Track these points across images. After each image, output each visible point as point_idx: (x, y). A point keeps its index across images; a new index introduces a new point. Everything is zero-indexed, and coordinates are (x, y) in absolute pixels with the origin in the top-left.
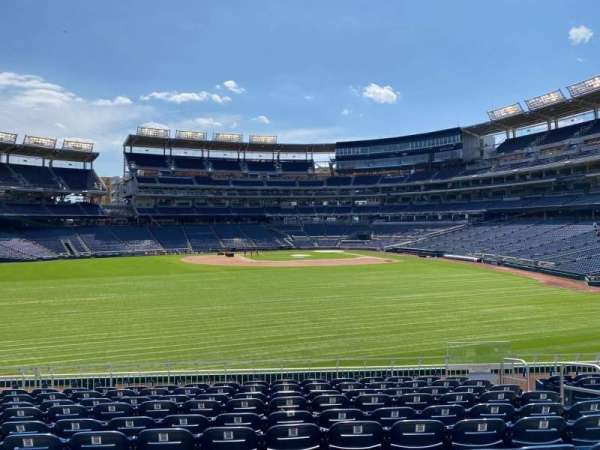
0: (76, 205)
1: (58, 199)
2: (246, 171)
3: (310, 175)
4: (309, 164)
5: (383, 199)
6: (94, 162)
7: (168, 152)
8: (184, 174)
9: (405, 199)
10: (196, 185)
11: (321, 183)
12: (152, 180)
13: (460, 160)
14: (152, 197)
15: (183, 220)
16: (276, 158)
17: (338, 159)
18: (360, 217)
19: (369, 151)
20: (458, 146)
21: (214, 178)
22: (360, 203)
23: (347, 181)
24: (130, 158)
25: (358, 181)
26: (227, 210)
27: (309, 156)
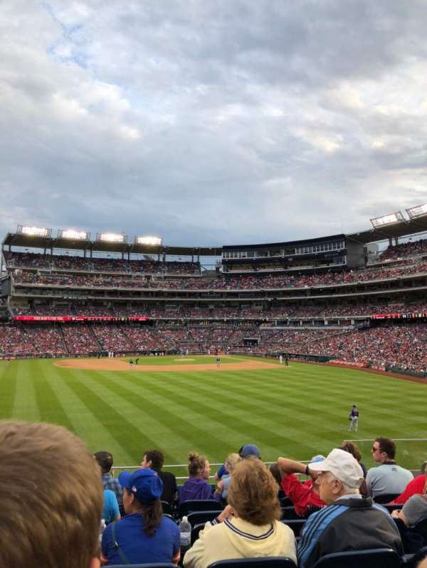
2: (130, 273)
3: (197, 278)
5: (269, 303)
7: (48, 252)
9: (291, 304)
13: (345, 266)
16: (161, 260)
17: (224, 262)
19: (256, 256)
20: (343, 253)
24: (8, 255)
27: (195, 259)
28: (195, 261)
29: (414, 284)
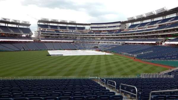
2: (68, 30)
3: (84, 31)
5: (102, 38)
7: (48, 24)
9: (107, 38)
10: (55, 33)
11: (87, 33)
12: (44, 31)
13: (120, 29)
14: (44, 36)
16: (76, 26)
17: (91, 27)
20: (120, 26)
21: (60, 31)
23: (93, 33)
25: (96, 33)
26: (63, 39)
27: (84, 26)
28: (84, 27)
29: (135, 34)
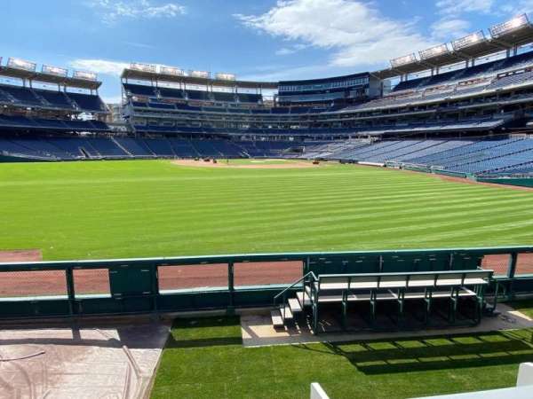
0: (87, 122)
1: (73, 117)
2: (213, 101)
3: (260, 105)
4: (259, 97)
5: (311, 124)
6: (99, 89)
7: (154, 84)
8: (168, 101)
9: (326, 125)
10: (176, 110)
11: (267, 112)
12: (144, 105)
13: (367, 97)
14: (144, 118)
15: (168, 135)
16: (234, 92)
17: (280, 94)
18: (294, 137)
19: (302, 89)
20: (367, 86)
21: (190, 105)
22: (294, 127)
23: (286, 111)
24: (127, 87)
25: (294, 110)
26: (199, 129)
27: (259, 91)
29: (415, 109)
